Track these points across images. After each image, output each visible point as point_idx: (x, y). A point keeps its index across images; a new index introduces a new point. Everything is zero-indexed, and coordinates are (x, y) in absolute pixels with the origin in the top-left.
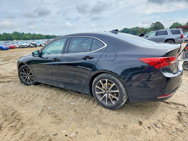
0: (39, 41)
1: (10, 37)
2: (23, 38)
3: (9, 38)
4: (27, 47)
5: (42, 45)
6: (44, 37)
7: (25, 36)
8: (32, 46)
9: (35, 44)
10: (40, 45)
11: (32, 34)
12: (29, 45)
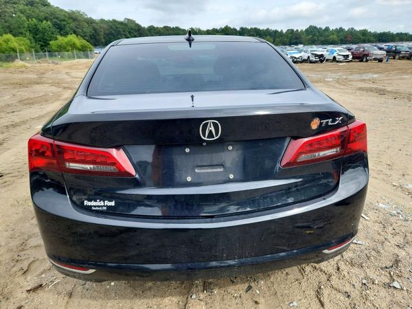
0: (335, 49)
1: (296, 38)
2: (322, 39)
3: (295, 41)
4: (304, 61)
5: (338, 57)
6: (372, 39)
7: (328, 36)
8: (314, 59)
9: (322, 56)
10: (334, 57)
11: (346, 30)
12: (309, 57)
